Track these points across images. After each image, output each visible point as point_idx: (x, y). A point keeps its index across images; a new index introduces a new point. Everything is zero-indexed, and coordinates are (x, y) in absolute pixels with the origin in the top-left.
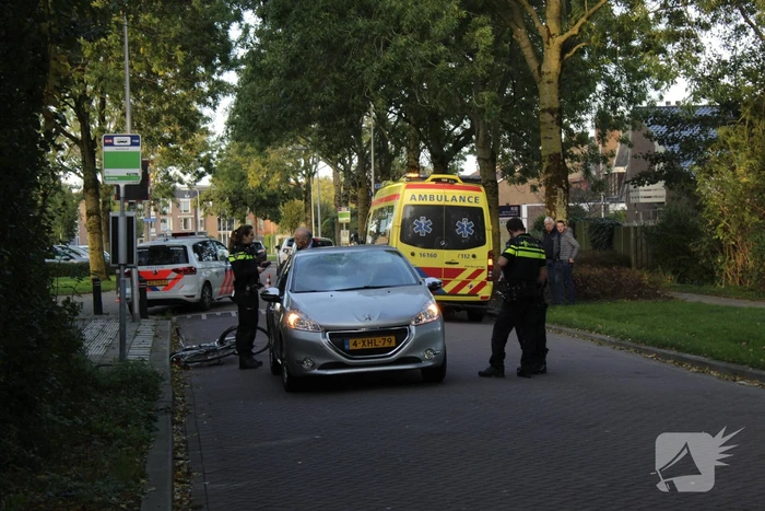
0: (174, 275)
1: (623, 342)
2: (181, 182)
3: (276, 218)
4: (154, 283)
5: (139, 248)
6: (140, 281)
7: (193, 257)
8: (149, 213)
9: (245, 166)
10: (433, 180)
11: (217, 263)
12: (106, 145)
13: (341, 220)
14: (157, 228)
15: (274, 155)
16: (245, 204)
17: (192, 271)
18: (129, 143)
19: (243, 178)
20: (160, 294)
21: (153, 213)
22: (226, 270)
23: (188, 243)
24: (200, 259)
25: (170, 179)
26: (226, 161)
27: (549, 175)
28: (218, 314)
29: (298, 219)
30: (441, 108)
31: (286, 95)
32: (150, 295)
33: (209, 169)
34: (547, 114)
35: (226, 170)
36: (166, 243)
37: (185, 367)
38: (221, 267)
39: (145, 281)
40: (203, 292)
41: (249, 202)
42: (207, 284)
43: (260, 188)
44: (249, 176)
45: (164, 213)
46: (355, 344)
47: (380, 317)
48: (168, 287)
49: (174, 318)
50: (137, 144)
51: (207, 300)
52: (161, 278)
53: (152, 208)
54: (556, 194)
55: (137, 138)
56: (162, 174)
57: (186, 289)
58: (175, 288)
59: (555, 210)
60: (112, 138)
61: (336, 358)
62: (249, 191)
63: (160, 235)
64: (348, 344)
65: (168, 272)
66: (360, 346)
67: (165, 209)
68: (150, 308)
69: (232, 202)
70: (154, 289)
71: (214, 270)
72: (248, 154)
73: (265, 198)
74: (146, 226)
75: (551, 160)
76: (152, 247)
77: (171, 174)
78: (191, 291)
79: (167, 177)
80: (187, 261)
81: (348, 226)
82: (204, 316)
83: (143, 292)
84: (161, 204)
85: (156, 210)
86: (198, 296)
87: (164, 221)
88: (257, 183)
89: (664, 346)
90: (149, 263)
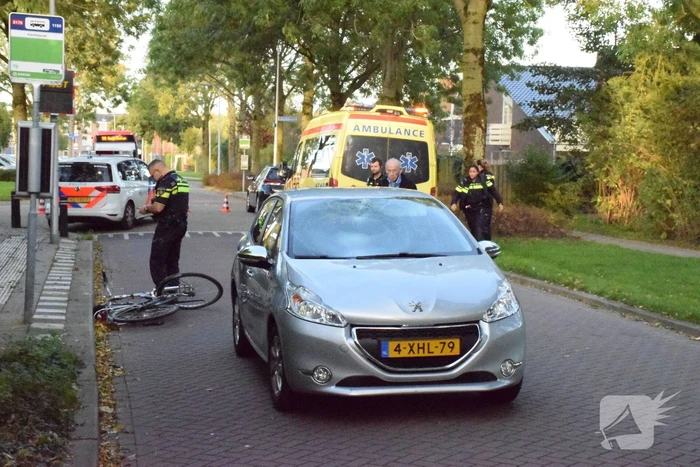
0: (97, 193)
1: (631, 309)
2: (101, 106)
3: (178, 141)
4: (76, 200)
5: (60, 164)
6: (61, 199)
7: (116, 174)
8: (73, 130)
9: (156, 97)
10: (379, 111)
11: (139, 182)
12: (15, 27)
13: (242, 146)
14: (80, 144)
15: (183, 88)
16: (153, 128)
17: (115, 190)
18: (47, 27)
19: (155, 107)
20: (82, 211)
21: (76, 131)
22: (149, 190)
23: (113, 161)
24: (124, 178)
25: (92, 104)
26: (139, 93)
27: (469, 114)
28: (141, 234)
29: (195, 143)
30: (379, 40)
31: (217, 19)
32: (72, 211)
33: (126, 97)
34: (471, 55)
35: (139, 99)
36: (91, 161)
37: (113, 326)
38: (143, 186)
39: (66, 198)
40: (126, 212)
41: (156, 127)
42: (130, 203)
43: (167, 117)
44: (160, 105)
45: (86, 132)
46: (398, 349)
47: (437, 307)
48: (90, 205)
49: (96, 236)
50: (59, 31)
51: (129, 219)
52: (84, 195)
53: (76, 127)
54: (475, 133)
55: (59, 21)
56: (85, 99)
57: (109, 207)
58: (97, 206)
59: (473, 149)
60: (22, 18)
61: (367, 370)
62: (159, 118)
63: (83, 152)
64: (387, 349)
65: (91, 190)
66: (405, 353)
67: (87, 128)
68: (70, 225)
69: (143, 126)
70: (75, 205)
71: (137, 189)
72: (161, 85)
73: (171, 125)
74: (69, 141)
75: (472, 100)
76: (75, 163)
77: (93, 100)
78: (114, 210)
79: (89, 101)
80: (111, 180)
81: (247, 152)
82: (126, 235)
83: (63, 209)
84: (83, 124)
85: (79, 129)
86: (120, 215)
87: (85, 138)
88: (166, 112)
89: (671, 313)
90: (72, 179)
